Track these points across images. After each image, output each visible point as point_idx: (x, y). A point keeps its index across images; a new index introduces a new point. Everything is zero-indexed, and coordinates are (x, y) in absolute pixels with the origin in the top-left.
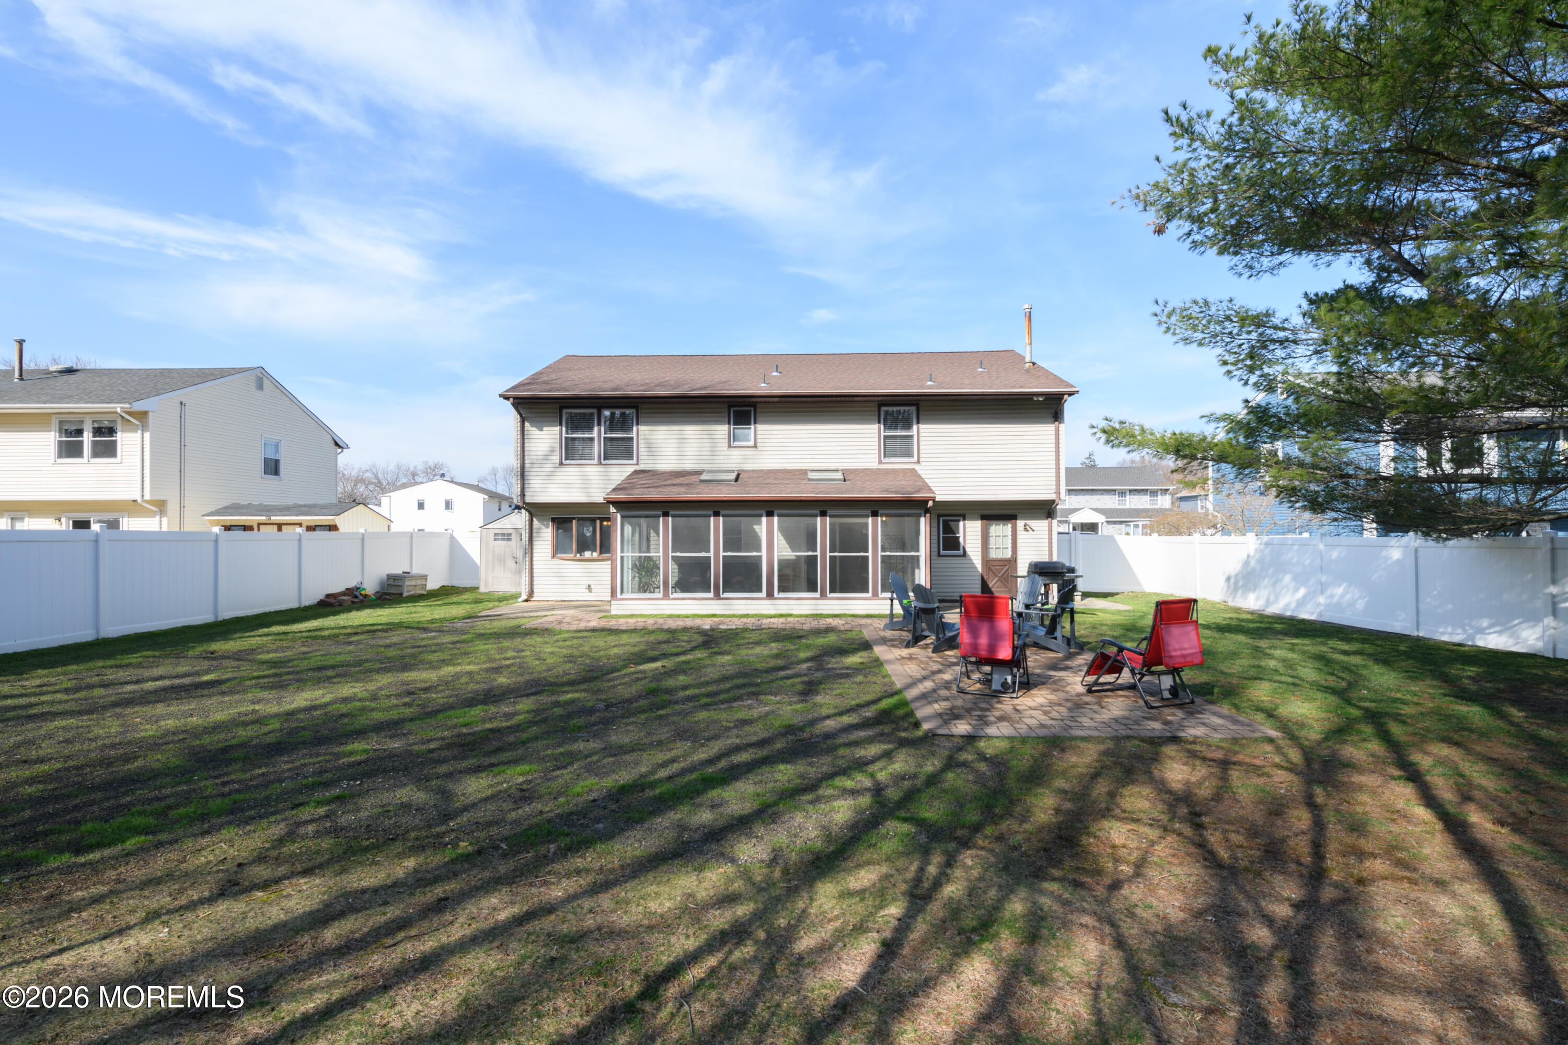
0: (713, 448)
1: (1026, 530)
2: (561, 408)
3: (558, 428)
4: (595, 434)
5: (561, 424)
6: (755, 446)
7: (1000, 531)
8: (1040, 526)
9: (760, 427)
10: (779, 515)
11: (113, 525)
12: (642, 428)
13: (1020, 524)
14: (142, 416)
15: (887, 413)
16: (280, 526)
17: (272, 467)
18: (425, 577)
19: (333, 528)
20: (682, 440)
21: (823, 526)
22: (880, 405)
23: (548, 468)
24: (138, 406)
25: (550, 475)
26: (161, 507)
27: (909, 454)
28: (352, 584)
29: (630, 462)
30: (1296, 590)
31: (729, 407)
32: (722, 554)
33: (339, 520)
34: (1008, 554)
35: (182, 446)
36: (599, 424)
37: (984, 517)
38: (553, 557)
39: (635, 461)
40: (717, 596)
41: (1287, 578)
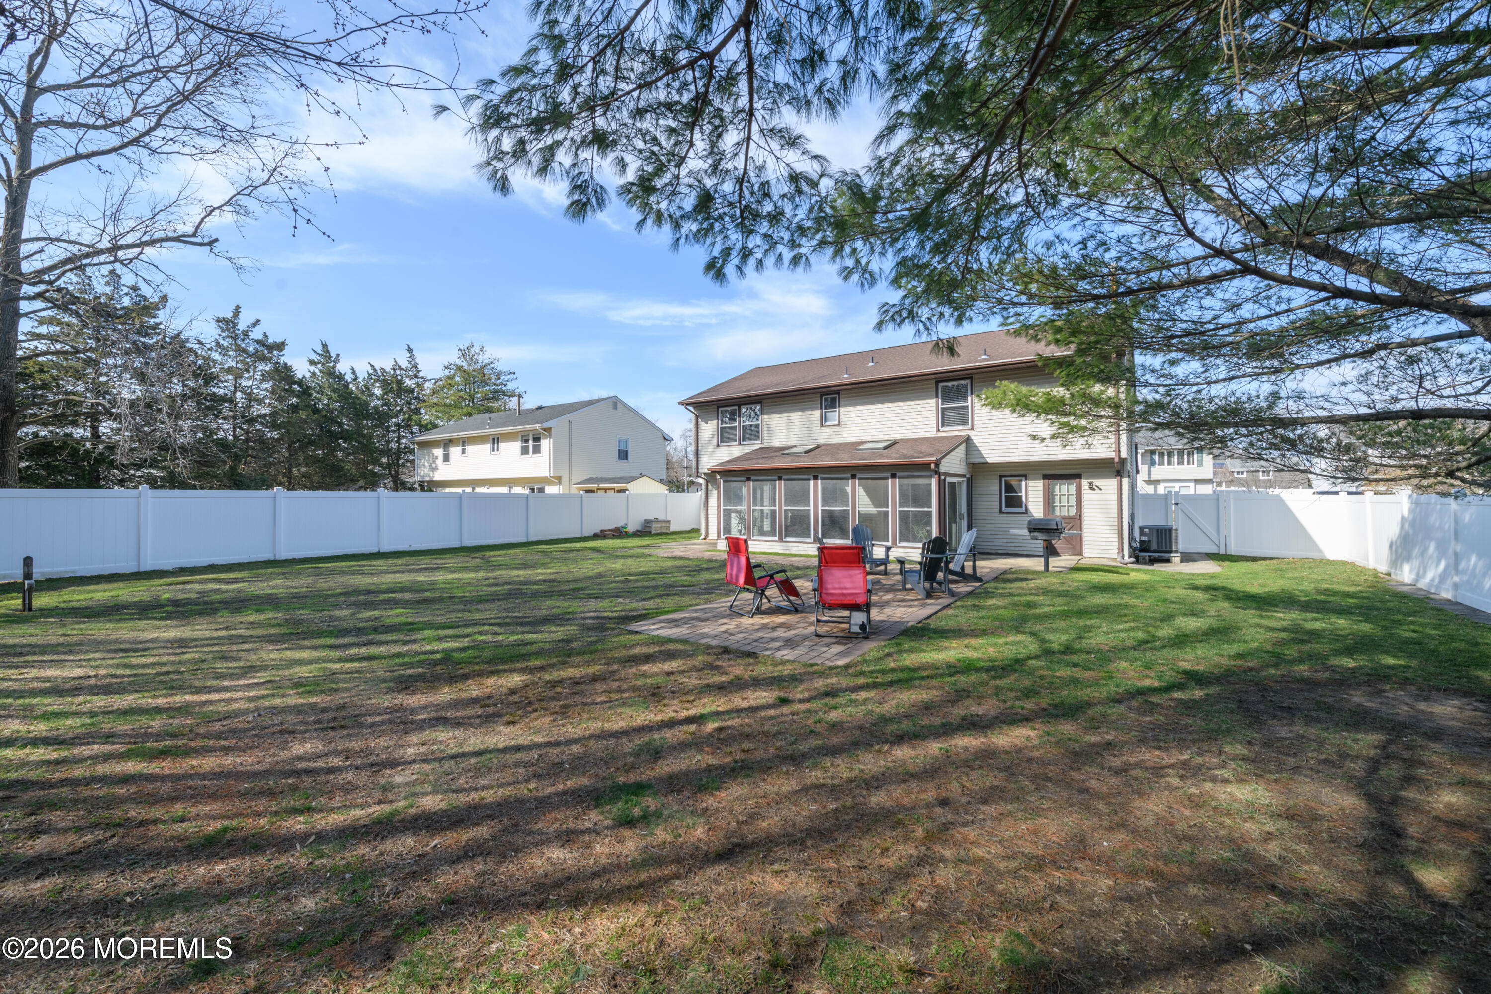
0: (810, 428)
1: (1092, 488)
2: (717, 408)
3: (716, 421)
4: (737, 424)
5: (717, 419)
6: (837, 424)
7: (1064, 490)
8: (1109, 485)
9: (843, 409)
11: (541, 490)
12: (765, 417)
13: (1085, 482)
14: (548, 430)
15: (944, 388)
16: (606, 490)
17: (623, 455)
18: (669, 522)
19: (623, 491)
20: (789, 424)
22: (938, 382)
23: (711, 449)
24: (546, 425)
25: (712, 453)
26: (559, 480)
27: (965, 422)
28: (620, 524)
29: (753, 443)
31: (822, 396)
32: (784, 508)
33: (629, 486)
34: (1073, 512)
35: (570, 445)
36: (739, 417)
37: (1045, 477)
39: (755, 442)
40: (781, 540)
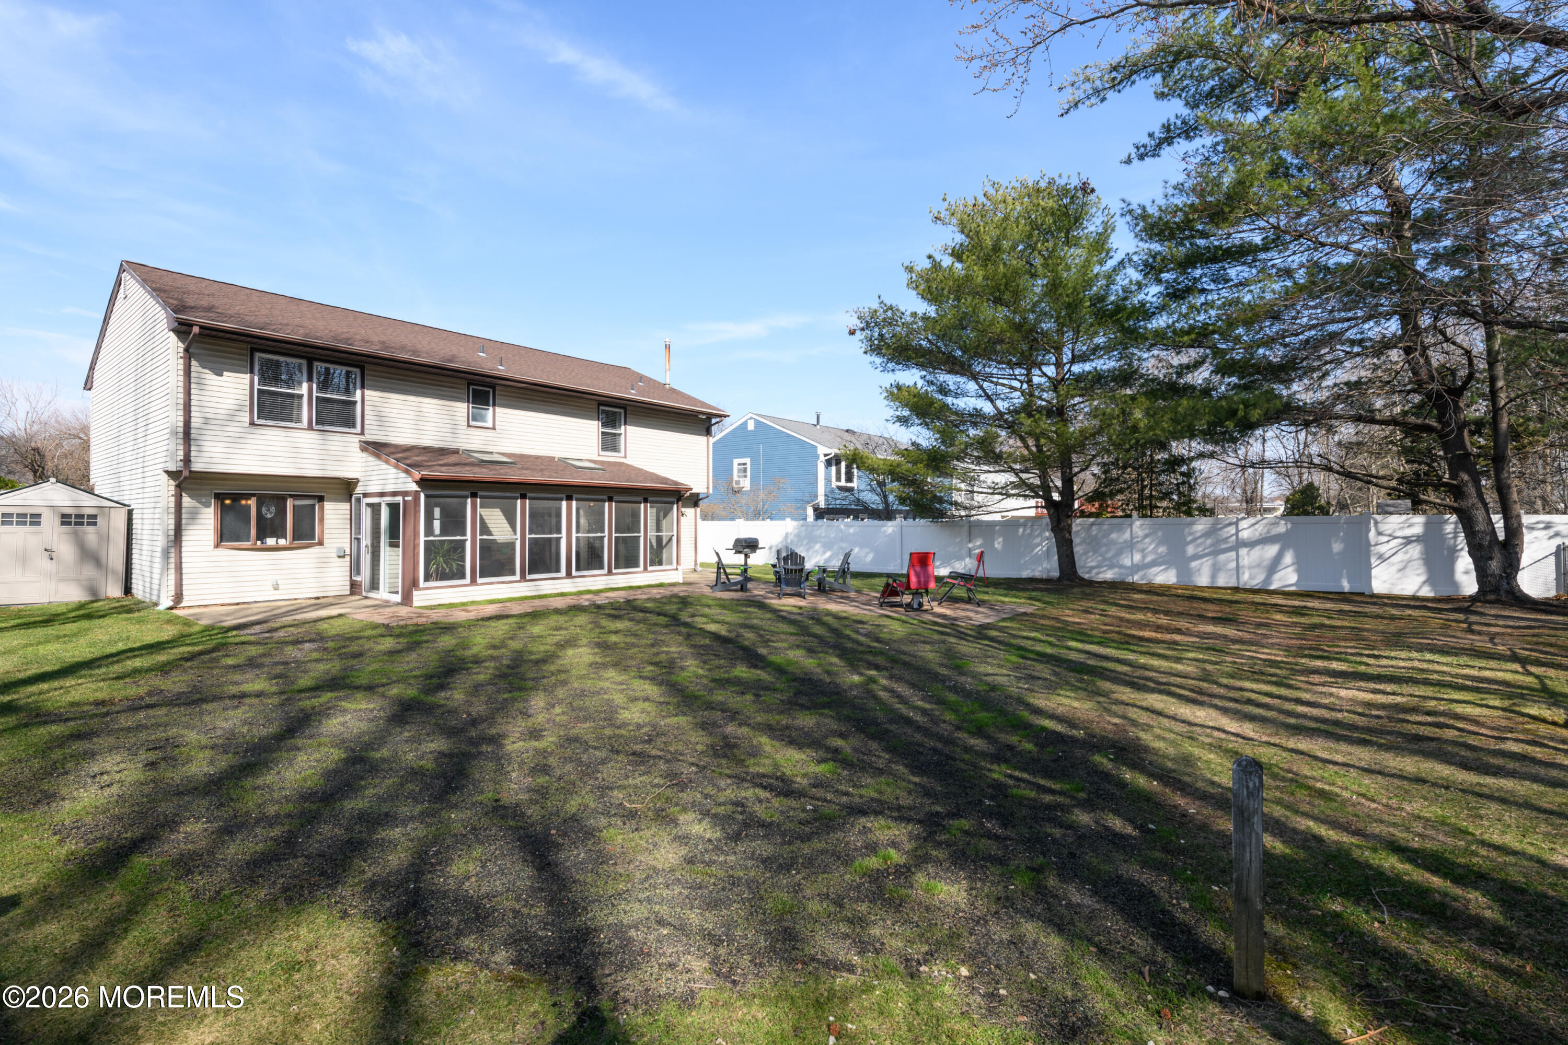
2: (253, 351)
3: (248, 376)
4: (304, 389)
5: (252, 372)
6: (494, 429)
10: (577, 500)
12: (369, 393)
15: (603, 412)
21: (609, 510)
22: (600, 404)
23: (234, 427)
25: (233, 437)
27: (619, 449)
29: (352, 430)
30: (824, 553)
31: (469, 384)
32: (528, 536)
36: (310, 379)
38: (217, 546)
39: (358, 430)
41: (818, 546)
